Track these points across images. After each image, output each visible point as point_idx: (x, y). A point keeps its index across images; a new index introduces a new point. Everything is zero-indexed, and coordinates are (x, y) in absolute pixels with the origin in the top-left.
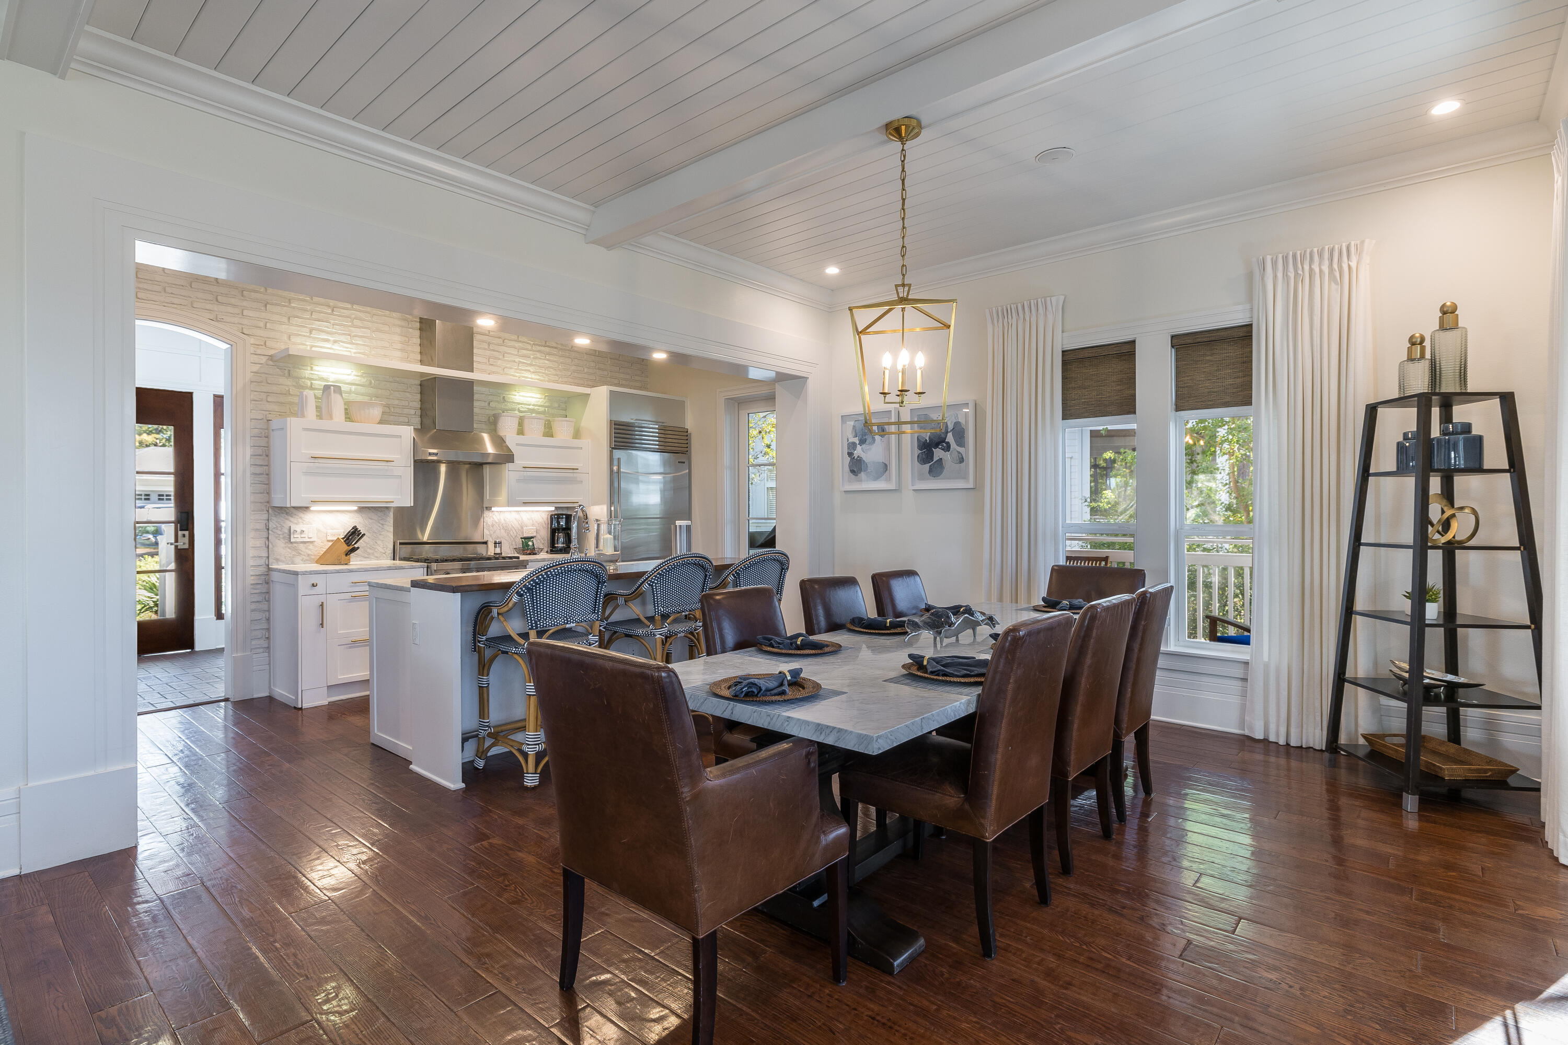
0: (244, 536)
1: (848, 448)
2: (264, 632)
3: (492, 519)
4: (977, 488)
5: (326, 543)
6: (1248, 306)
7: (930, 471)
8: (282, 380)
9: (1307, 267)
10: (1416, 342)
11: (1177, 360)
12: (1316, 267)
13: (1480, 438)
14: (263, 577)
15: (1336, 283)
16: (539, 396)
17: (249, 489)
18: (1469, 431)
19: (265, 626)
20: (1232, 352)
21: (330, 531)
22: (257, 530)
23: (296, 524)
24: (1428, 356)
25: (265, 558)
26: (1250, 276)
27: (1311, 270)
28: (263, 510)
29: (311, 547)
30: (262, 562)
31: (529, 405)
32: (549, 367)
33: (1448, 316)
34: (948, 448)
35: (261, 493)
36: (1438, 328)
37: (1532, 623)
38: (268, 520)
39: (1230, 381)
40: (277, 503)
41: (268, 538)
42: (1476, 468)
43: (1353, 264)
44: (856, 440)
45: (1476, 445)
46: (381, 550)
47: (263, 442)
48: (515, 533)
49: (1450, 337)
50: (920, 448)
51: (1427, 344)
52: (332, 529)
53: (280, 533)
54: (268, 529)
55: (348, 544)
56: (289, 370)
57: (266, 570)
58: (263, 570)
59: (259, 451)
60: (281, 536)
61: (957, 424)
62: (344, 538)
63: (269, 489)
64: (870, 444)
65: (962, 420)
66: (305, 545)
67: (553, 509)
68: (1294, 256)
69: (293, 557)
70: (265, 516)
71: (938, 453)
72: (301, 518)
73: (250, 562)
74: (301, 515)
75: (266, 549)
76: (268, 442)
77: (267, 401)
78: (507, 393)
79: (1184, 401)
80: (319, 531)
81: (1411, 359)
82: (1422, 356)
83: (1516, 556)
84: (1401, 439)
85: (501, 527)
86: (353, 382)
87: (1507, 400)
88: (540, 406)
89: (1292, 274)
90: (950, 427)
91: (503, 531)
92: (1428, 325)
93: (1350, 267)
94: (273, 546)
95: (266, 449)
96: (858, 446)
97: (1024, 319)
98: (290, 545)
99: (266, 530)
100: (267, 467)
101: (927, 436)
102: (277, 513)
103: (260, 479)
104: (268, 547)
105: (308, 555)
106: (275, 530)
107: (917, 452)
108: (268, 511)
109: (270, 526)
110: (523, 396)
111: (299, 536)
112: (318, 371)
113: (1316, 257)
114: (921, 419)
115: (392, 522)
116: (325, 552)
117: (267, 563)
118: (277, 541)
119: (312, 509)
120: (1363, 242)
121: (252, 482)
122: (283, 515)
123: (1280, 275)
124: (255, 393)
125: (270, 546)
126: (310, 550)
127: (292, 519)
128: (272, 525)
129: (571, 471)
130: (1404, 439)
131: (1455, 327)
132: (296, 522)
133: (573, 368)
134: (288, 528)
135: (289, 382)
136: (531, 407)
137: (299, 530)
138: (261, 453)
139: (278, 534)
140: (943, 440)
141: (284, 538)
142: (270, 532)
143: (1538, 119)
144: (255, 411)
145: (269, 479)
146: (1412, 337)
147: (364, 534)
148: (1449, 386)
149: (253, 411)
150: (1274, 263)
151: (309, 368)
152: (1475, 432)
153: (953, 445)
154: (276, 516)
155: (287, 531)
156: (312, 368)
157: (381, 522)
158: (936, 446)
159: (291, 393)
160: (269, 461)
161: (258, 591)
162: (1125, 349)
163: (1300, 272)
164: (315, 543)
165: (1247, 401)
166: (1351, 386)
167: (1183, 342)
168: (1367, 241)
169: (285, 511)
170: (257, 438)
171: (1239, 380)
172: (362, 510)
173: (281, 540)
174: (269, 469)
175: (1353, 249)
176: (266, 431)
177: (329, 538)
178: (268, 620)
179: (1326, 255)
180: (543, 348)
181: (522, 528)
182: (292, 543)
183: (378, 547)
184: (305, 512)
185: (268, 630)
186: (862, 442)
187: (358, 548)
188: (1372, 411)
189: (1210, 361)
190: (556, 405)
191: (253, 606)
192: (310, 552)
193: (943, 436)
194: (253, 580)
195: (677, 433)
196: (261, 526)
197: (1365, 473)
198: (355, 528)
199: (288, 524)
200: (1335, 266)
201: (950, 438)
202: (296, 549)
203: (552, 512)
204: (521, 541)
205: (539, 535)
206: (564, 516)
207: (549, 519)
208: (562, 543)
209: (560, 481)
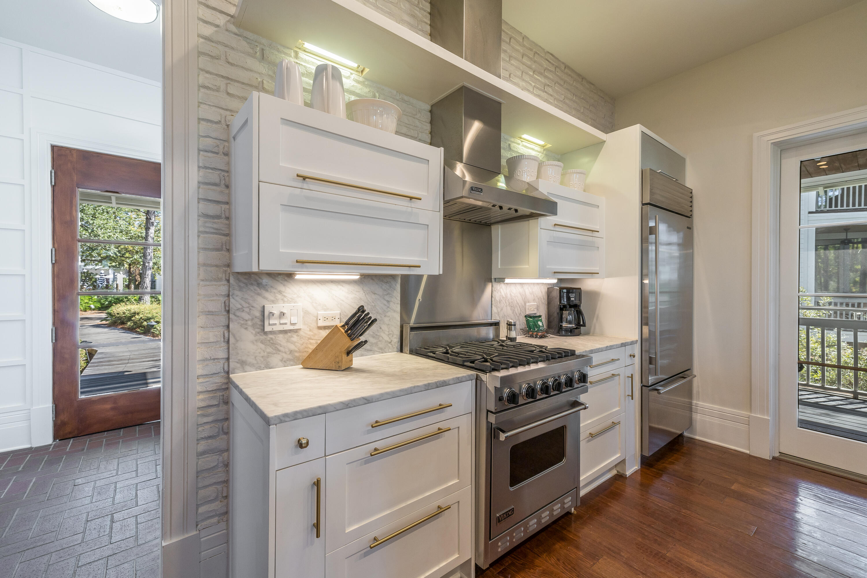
0: (186, 323)
2: (219, 487)
3: (499, 293)
5: (316, 331)
8: (251, 63)
14: (219, 394)
17: (194, 243)
19: (222, 477)
21: (321, 313)
22: (210, 313)
23: (273, 302)
25: (222, 362)
28: (220, 280)
29: (295, 338)
30: (218, 367)
35: (217, 250)
38: (228, 296)
40: (239, 267)
41: (228, 327)
46: (386, 338)
47: (219, 162)
48: (519, 310)
52: (325, 310)
53: (247, 317)
54: (228, 312)
55: (351, 337)
56: (263, 50)
57: (225, 381)
58: (219, 380)
59: (214, 177)
60: (249, 323)
62: (343, 326)
63: (230, 243)
66: (286, 336)
67: (555, 281)
69: (268, 357)
70: (223, 289)
72: (280, 292)
73: (199, 369)
74: (281, 288)
75: (224, 345)
76: (228, 164)
77: (228, 94)
78: (512, 140)
80: (306, 313)
85: (508, 303)
86: (353, 89)
91: (509, 308)
94: (237, 341)
95: (226, 174)
98: (263, 337)
99: (225, 313)
100: (227, 206)
102: (242, 285)
103: (215, 226)
104: (228, 342)
105: (291, 352)
106: (238, 313)
108: (228, 281)
109: (231, 305)
110: (526, 147)
111: (276, 322)
112: (305, 61)
115: (399, 298)
116: (316, 349)
117: (226, 368)
118: (243, 331)
119: (297, 277)
121: (202, 229)
122: (252, 288)
124: (207, 75)
125: (232, 340)
126: (293, 343)
127: (267, 295)
128: (234, 304)
129: (590, 234)
132: (272, 298)
134: (260, 309)
135: (261, 68)
137: (276, 312)
138: (217, 181)
139: (244, 319)
141: (254, 326)
142: (231, 316)
144: (207, 107)
145: (229, 226)
147: (375, 320)
149: (202, 106)
151: (293, 54)
154: (241, 289)
155: (258, 314)
156: (296, 53)
157: (387, 298)
159: (265, 86)
160: (229, 195)
161: (210, 419)
164: (301, 333)
169: (256, 280)
170: (210, 154)
172: (366, 278)
173: (250, 329)
174: (230, 209)
176: (226, 144)
177: (321, 323)
178: (227, 465)
181: (525, 304)
182: (266, 333)
183: (382, 334)
184: (286, 283)
185: (226, 482)
187: (366, 342)
191: (202, 446)
192: (292, 347)
194: (203, 400)
196: (217, 306)
198: (361, 309)
199: (261, 301)
202: (273, 344)
203: (554, 284)
204: (527, 321)
205: (543, 312)
206: (570, 291)
207: (556, 294)
208: (570, 322)
209: (583, 246)
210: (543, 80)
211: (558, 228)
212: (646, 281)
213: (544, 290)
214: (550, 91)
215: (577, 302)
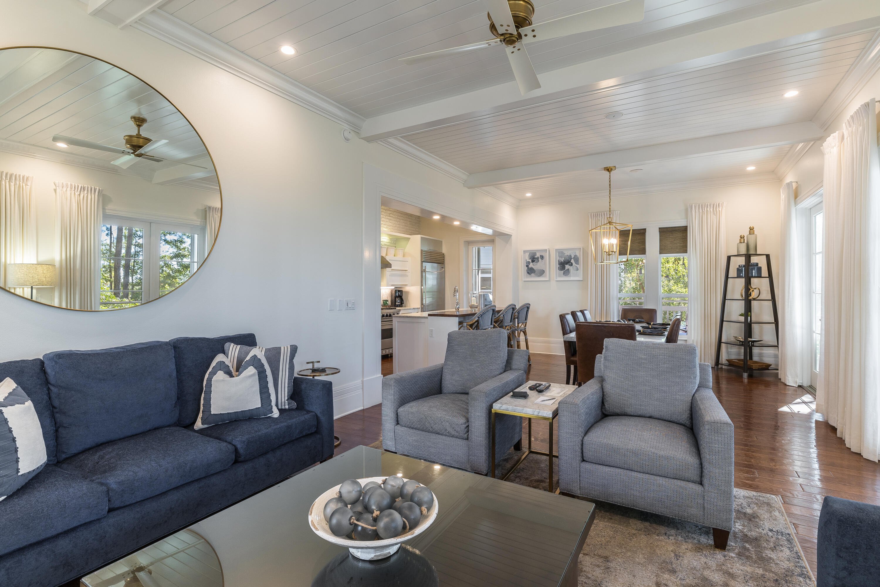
1: (526, 264)
4: (584, 280)
6: (686, 220)
7: (564, 274)
9: (706, 209)
10: (742, 237)
11: (660, 236)
12: (708, 209)
13: (761, 267)
15: (715, 215)
16: (387, 238)
18: (758, 265)
20: (679, 235)
24: (746, 242)
26: (686, 210)
27: (707, 210)
31: (384, 242)
32: (390, 226)
33: (751, 229)
34: (572, 265)
36: (749, 234)
37: (775, 322)
39: (679, 245)
42: (759, 276)
43: (720, 210)
44: (530, 261)
45: (759, 270)
49: (752, 236)
50: (559, 264)
51: (745, 238)
61: (575, 256)
64: (537, 262)
65: (578, 254)
67: (394, 288)
68: (702, 205)
71: (567, 267)
79: (662, 251)
81: (740, 243)
82: (744, 242)
83: (770, 303)
84: (738, 267)
87: (768, 256)
88: (388, 243)
89: (701, 211)
90: (573, 257)
92: (746, 233)
93: (719, 210)
96: (531, 263)
97: (604, 218)
101: (562, 260)
107: (558, 266)
113: (709, 206)
114: (560, 252)
120: (723, 203)
123: (697, 211)
129: (405, 271)
130: (739, 267)
131: (754, 234)
133: (398, 226)
136: (385, 243)
140: (570, 262)
143: (773, 172)
146: (741, 236)
148: (752, 252)
150: (695, 207)
152: (759, 265)
153: (574, 264)
158: (567, 264)
162: (642, 231)
163: (704, 211)
165: (685, 251)
166: (720, 249)
167: (663, 230)
168: (725, 203)
171: (681, 245)
175: (720, 205)
179: (712, 206)
180: (388, 217)
181: (383, 296)
186: (533, 261)
188: (729, 258)
189: (671, 237)
190: (393, 242)
193: (569, 260)
195: (438, 255)
197: (727, 277)
200: (715, 210)
201: (572, 261)
203: (394, 289)
204: (384, 302)
205: (389, 299)
206: (399, 291)
207: (394, 292)
208: (399, 303)
209: (402, 276)
210: (389, 212)
211: (393, 271)
212: (422, 288)
213: (390, 291)
214: (392, 215)
215: (401, 295)
